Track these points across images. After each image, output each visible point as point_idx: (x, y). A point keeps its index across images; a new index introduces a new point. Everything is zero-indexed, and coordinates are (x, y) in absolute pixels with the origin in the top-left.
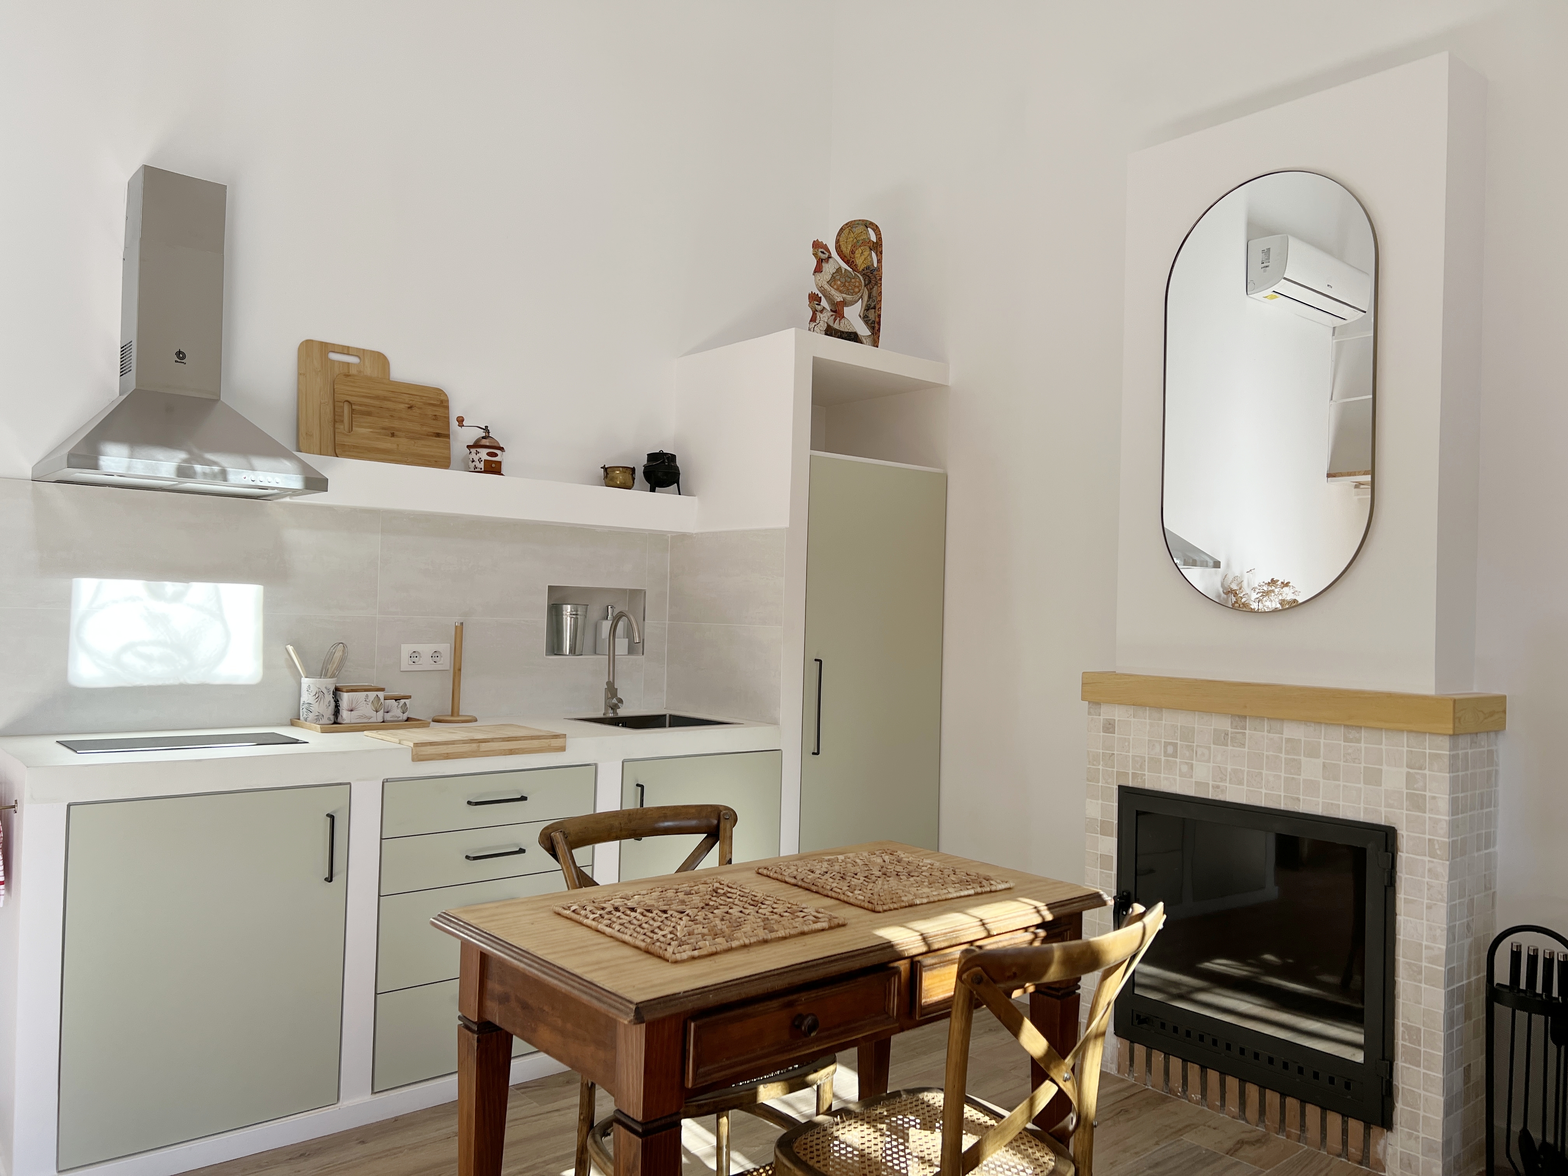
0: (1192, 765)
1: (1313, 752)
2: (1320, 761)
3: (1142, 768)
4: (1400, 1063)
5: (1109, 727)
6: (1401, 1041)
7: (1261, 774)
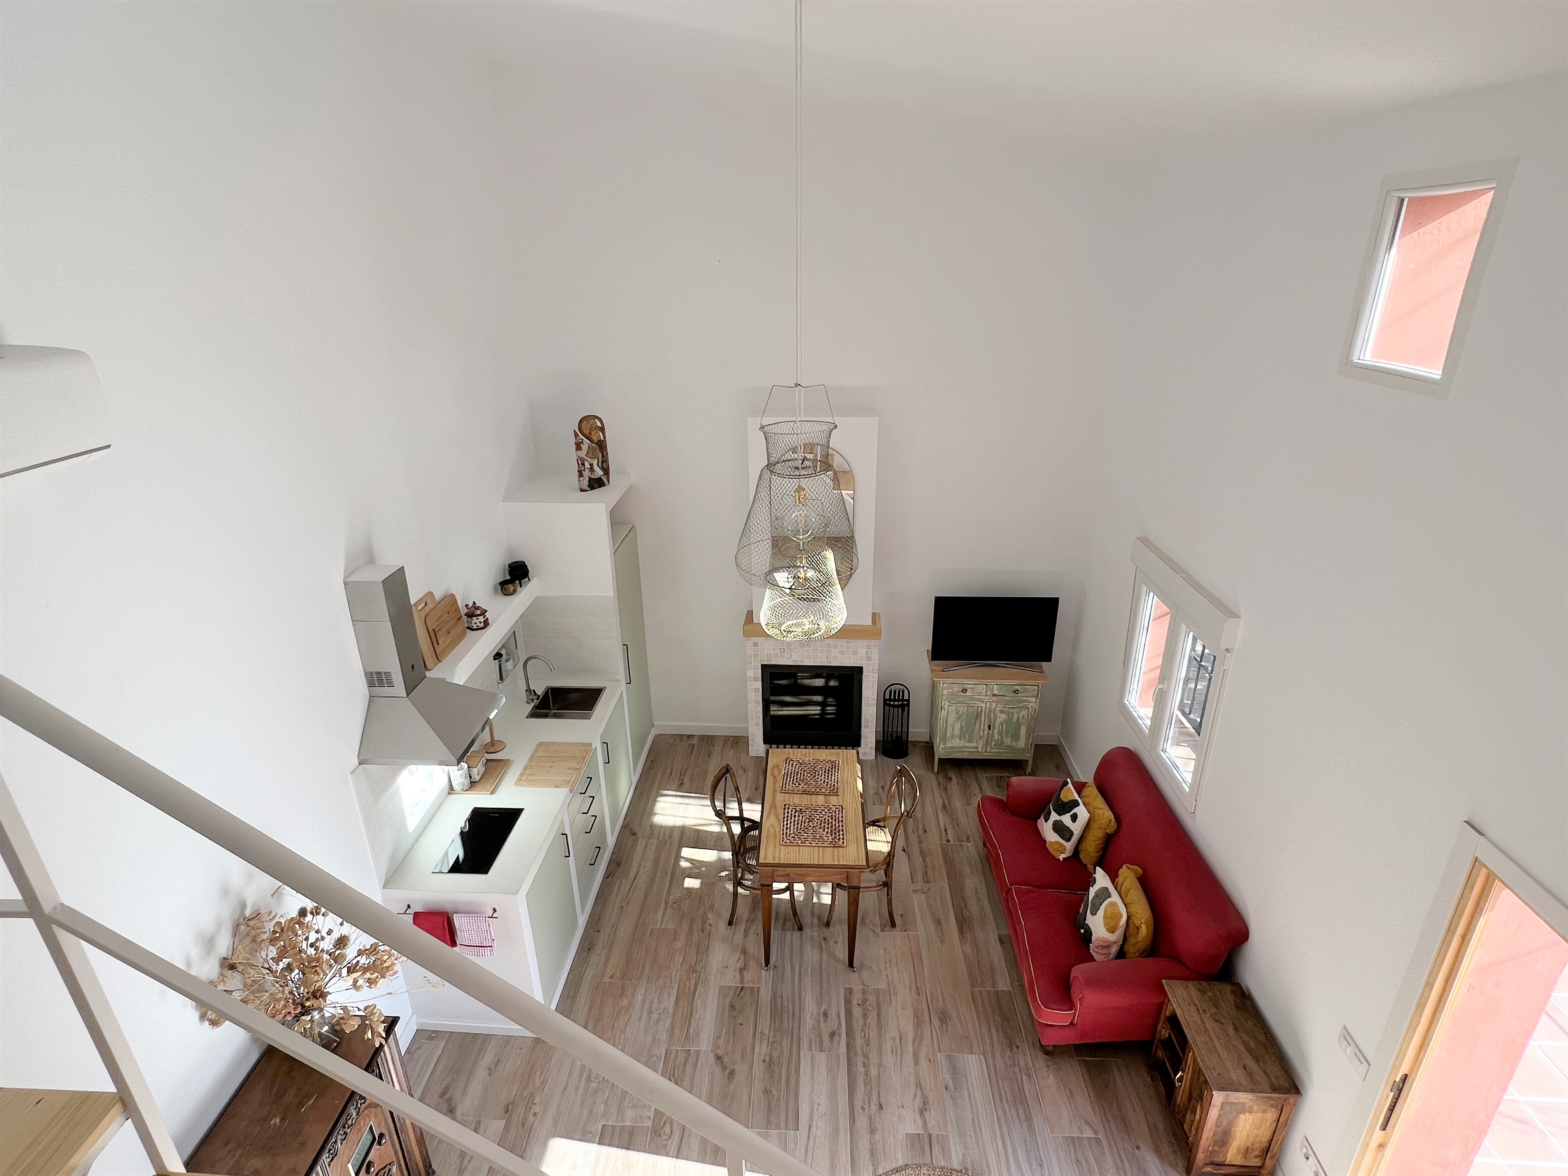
0: (791, 655)
1: (836, 647)
2: (838, 650)
3: (771, 657)
4: (863, 729)
5: (756, 644)
6: (863, 723)
7: (817, 656)
